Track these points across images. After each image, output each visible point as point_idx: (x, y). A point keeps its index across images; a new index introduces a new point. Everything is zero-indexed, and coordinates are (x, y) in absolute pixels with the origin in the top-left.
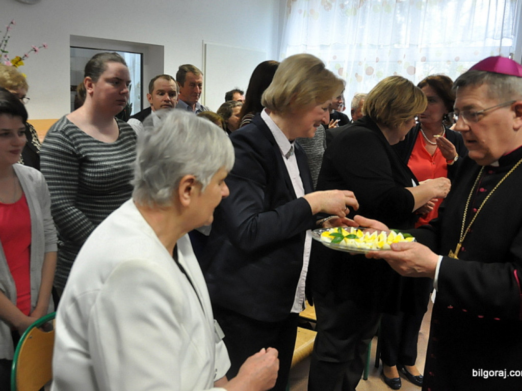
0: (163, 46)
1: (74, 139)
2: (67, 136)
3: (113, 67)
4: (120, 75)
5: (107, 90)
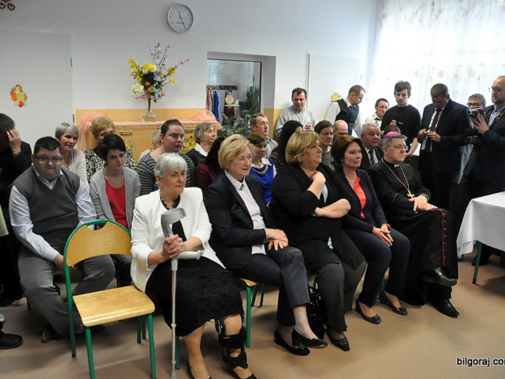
0: (275, 57)
1: (151, 166)
2: (148, 165)
3: (173, 128)
4: (176, 132)
5: (170, 140)
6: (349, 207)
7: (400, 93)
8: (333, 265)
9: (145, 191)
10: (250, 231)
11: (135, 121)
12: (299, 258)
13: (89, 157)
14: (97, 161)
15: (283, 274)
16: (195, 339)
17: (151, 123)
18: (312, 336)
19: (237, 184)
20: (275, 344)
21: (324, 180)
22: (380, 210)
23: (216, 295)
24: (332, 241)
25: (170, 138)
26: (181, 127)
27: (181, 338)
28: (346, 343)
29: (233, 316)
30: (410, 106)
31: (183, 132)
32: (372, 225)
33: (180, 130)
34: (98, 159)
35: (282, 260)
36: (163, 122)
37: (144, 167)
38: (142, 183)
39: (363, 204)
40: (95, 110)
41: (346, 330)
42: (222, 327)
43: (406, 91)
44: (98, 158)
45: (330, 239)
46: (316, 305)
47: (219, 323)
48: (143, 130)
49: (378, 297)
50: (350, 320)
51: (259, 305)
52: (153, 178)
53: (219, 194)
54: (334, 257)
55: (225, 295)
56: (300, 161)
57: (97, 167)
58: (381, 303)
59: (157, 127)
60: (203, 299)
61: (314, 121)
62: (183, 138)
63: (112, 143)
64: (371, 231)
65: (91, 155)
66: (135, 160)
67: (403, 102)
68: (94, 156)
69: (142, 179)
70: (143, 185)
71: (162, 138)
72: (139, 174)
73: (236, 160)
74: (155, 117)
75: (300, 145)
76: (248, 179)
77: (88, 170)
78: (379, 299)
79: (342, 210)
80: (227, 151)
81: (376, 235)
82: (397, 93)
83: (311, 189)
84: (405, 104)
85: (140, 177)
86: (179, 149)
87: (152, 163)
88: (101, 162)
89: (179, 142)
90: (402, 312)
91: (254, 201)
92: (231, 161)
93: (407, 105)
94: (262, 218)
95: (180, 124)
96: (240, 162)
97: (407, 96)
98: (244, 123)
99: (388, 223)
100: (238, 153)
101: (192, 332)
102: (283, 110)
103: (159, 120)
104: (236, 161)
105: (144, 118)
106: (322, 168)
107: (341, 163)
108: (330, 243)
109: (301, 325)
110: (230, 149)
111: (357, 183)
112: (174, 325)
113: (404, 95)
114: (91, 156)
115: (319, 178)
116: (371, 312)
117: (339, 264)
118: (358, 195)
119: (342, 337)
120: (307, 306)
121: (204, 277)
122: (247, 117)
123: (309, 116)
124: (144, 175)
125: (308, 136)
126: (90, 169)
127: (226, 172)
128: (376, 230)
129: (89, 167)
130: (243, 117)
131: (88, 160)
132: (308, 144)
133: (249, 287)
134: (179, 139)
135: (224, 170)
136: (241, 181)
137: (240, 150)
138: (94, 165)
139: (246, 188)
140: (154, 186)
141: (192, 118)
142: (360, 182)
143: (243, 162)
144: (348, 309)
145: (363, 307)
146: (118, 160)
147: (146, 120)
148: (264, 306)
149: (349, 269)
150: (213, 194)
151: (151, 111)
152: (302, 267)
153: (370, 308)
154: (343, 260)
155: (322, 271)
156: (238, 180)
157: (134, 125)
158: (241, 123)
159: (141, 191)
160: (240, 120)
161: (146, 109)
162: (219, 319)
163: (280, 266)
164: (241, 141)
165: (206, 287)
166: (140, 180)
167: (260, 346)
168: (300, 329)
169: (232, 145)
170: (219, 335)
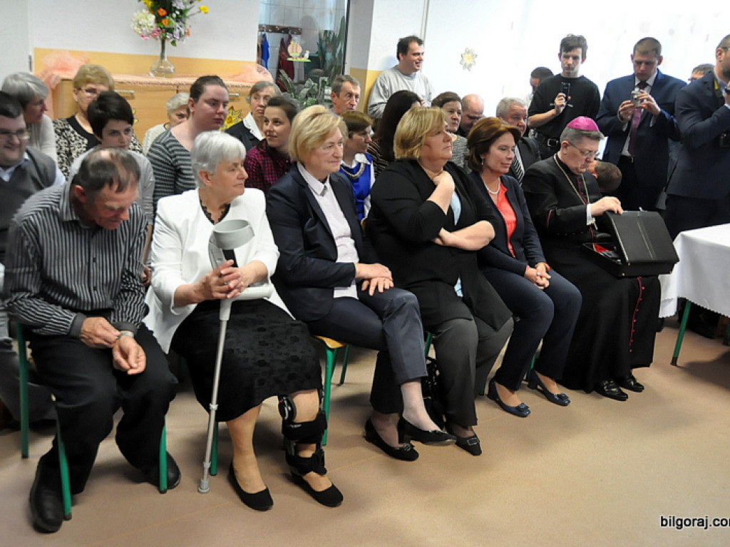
3: (211, 90)
4: (217, 97)
5: (205, 110)
6: (492, 234)
7: (569, 54)
8: (461, 321)
9: (161, 192)
10: (330, 263)
11: (137, 75)
12: (414, 306)
13: (59, 131)
14: (73, 139)
15: (387, 330)
16: (245, 426)
17: (165, 80)
18: (431, 426)
19: (315, 186)
20: (366, 441)
21: (452, 185)
22: (536, 241)
23: (283, 358)
24: (462, 284)
25: (206, 106)
26: (223, 90)
27: (222, 424)
28: (475, 443)
29: (307, 393)
30: (582, 77)
31: (227, 98)
32: (524, 264)
33: (223, 95)
34: (75, 136)
35: (386, 308)
36: (192, 81)
37: (161, 153)
38: (156, 178)
39: (510, 229)
40: (70, 51)
41: (476, 424)
42: (290, 408)
43: (580, 50)
44: (76, 133)
45: (459, 281)
46: (432, 384)
47: (286, 402)
48: (151, 91)
49: (525, 378)
50: (483, 410)
51: (338, 382)
52: (177, 172)
53: (287, 202)
54: (464, 309)
55: (295, 359)
56: (418, 157)
57: (74, 149)
58: (529, 386)
59: (176, 88)
60: (262, 363)
61: (430, 94)
62: (227, 108)
63: (114, 109)
64: (522, 273)
65: (63, 127)
66: (137, 140)
67: (573, 69)
68: (68, 130)
69: (157, 172)
70: (158, 181)
71: (193, 106)
72: (151, 162)
73: (321, 148)
74: (172, 71)
75: (415, 132)
76: (335, 179)
77: (58, 154)
78: (526, 380)
79: (481, 238)
80: (306, 133)
81: (530, 279)
82: (563, 53)
83: (435, 198)
84: (576, 73)
85: (154, 168)
86: (219, 125)
87: (175, 145)
88: (81, 141)
89: (221, 113)
90: (562, 401)
91: (341, 213)
92: (313, 149)
93: (578, 76)
94: (353, 241)
95: (222, 84)
96: (327, 151)
97: (580, 60)
98: (317, 90)
99: (548, 263)
100: (324, 136)
101: (242, 413)
102: (381, 72)
103: (179, 77)
104: (321, 150)
105: (153, 72)
106: (451, 167)
107: (480, 160)
108: (458, 287)
109: (414, 410)
110: (311, 131)
111: (502, 196)
112: (214, 406)
113: (575, 58)
114: (63, 130)
115: (445, 182)
116: (514, 400)
117: (470, 320)
118: (503, 216)
119: (469, 434)
120: (423, 381)
121: (263, 330)
122: (323, 81)
123: (423, 84)
124: (161, 166)
125: (428, 115)
126: (62, 152)
127: (300, 167)
128: (530, 271)
129: (61, 149)
130: (316, 80)
131: (58, 137)
132: (428, 130)
133: (332, 350)
134: (221, 109)
135: (296, 163)
136: (323, 182)
137: (328, 133)
138: (69, 145)
139: (330, 192)
140: (175, 183)
141: (234, 76)
142: (506, 194)
143: (332, 151)
144: (479, 394)
145: (502, 391)
146: (122, 138)
147: (156, 75)
148: (346, 383)
149: (487, 329)
150: (277, 200)
151: (166, 59)
152: (416, 321)
153: (513, 393)
154: (477, 314)
155: (444, 331)
156: (319, 180)
157: (137, 82)
158: (312, 89)
159: (155, 192)
160: (310, 85)
161: (156, 57)
162: (286, 396)
163: (381, 318)
164: (328, 117)
165: (267, 344)
166: (155, 174)
167: (342, 443)
168: (412, 415)
169: (314, 124)
170: (284, 421)
